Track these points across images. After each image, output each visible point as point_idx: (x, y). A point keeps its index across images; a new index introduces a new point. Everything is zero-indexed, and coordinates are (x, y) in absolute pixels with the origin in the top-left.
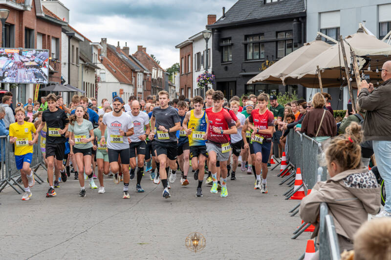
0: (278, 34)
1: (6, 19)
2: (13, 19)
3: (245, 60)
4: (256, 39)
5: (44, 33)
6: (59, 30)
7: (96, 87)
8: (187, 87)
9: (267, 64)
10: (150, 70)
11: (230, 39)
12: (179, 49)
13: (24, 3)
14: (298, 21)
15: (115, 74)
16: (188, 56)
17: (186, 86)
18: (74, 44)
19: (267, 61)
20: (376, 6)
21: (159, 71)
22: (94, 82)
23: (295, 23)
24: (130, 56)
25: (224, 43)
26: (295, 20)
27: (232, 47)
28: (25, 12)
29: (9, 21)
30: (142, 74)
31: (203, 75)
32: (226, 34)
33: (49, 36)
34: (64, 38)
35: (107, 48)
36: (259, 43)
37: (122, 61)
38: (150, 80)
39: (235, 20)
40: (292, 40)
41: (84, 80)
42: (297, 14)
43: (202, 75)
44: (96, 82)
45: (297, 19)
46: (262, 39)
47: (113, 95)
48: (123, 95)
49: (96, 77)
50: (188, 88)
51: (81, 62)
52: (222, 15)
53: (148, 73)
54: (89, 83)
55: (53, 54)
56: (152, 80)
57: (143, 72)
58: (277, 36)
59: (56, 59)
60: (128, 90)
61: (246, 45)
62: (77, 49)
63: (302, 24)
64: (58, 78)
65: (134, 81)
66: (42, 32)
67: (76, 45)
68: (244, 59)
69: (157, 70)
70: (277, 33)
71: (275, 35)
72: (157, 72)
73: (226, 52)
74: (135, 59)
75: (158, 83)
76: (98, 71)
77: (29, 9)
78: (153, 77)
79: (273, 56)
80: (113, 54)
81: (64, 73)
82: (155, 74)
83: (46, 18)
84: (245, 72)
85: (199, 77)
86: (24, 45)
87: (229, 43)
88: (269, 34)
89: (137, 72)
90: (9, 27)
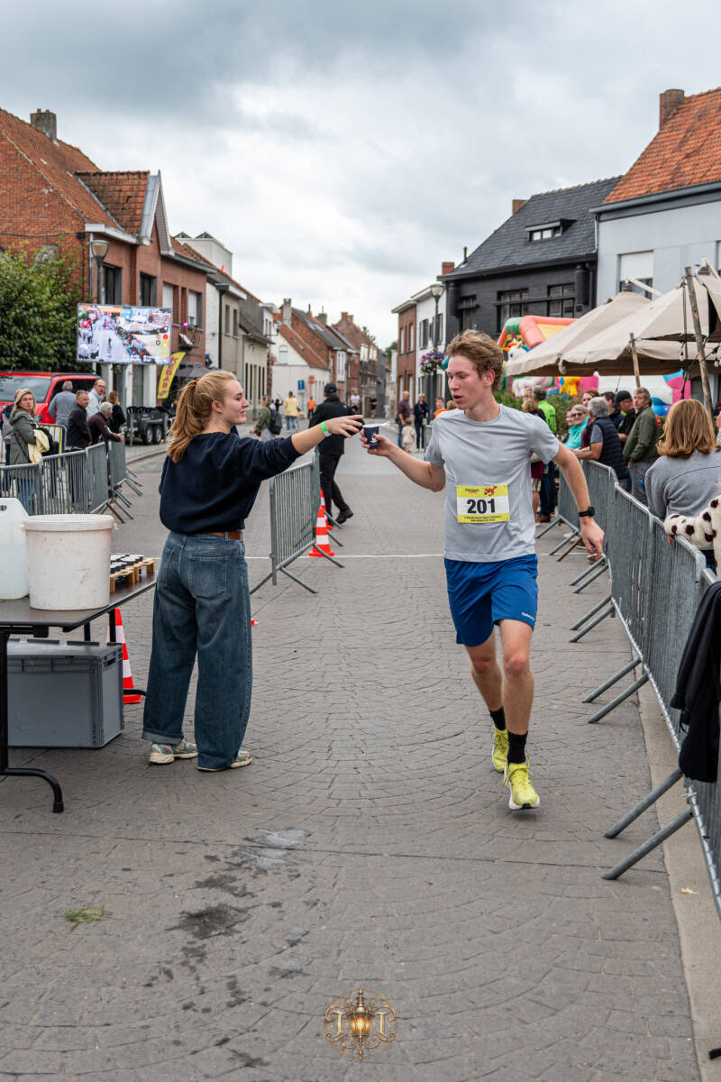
0: (552, 289)
1: (104, 257)
2: (117, 258)
4: (516, 298)
5: (177, 284)
6: (202, 279)
7: (269, 371)
8: (408, 373)
10: (358, 348)
11: (474, 297)
12: (397, 315)
13: (138, 232)
14: (583, 267)
15: (302, 353)
16: (411, 325)
17: (406, 371)
18: (229, 304)
20: (714, 244)
21: (371, 350)
22: (264, 365)
23: (578, 272)
24: (327, 327)
25: (465, 305)
26: (578, 267)
27: (478, 312)
28: (141, 247)
29: (110, 260)
30: (344, 353)
31: (430, 355)
32: (469, 290)
33: (184, 289)
34: (211, 293)
35: (292, 314)
36: (521, 304)
37: (315, 334)
38: (357, 362)
39: (483, 268)
40: (573, 299)
41: (245, 362)
42: (583, 257)
43: (428, 355)
44: (268, 364)
45: (583, 264)
46: (525, 297)
47: (299, 385)
48: (313, 386)
49: (268, 356)
50: (410, 375)
51: (241, 332)
52: (462, 260)
53: (354, 352)
54: (255, 366)
55: (192, 318)
56: (361, 363)
57: (345, 351)
58: (549, 293)
59: (196, 326)
60: (323, 378)
61: (499, 308)
62: (235, 311)
63: (591, 273)
64: (200, 356)
65: (331, 365)
66: (173, 282)
67: (234, 306)
68: (495, 330)
69: (369, 348)
70: (550, 287)
71: (545, 290)
72: (369, 352)
73: (468, 318)
74: (335, 331)
75: (370, 367)
76: (273, 346)
77: (146, 242)
78: (362, 358)
80: (300, 323)
81: (211, 348)
82: (365, 354)
83: (177, 258)
85: (424, 357)
86: (139, 301)
87: (472, 304)
88: (536, 289)
89: (336, 351)
90: (112, 272)
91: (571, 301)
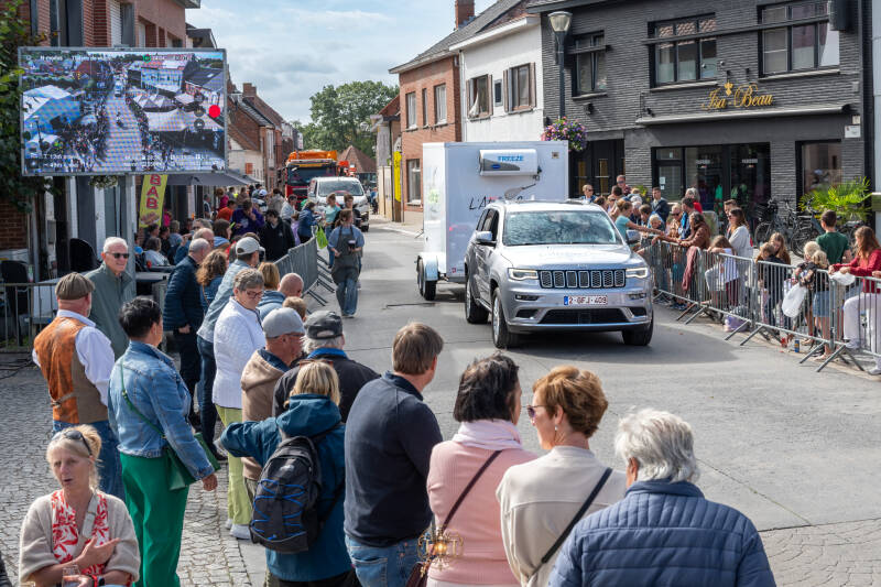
0: (763, 12)
3: (651, 87)
4: (686, 29)
5: (153, 21)
9: (728, 92)
11: (599, 35)
12: (398, 75)
16: (439, 86)
19: (728, 86)
25: (578, 49)
27: (607, 56)
30: (270, 132)
33: (162, 32)
36: (697, 40)
46: (708, 27)
56: (283, 142)
57: (274, 129)
58: (760, 17)
61: (652, 48)
65: (262, 147)
66: (147, 18)
68: (647, 84)
69: (287, 125)
70: (761, 8)
71: (755, 14)
74: (253, 105)
78: (283, 137)
79: (748, 71)
84: (653, 115)
87: (595, 45)
88: (733, 14)
89: (264, 129)
91: (810, 29)
